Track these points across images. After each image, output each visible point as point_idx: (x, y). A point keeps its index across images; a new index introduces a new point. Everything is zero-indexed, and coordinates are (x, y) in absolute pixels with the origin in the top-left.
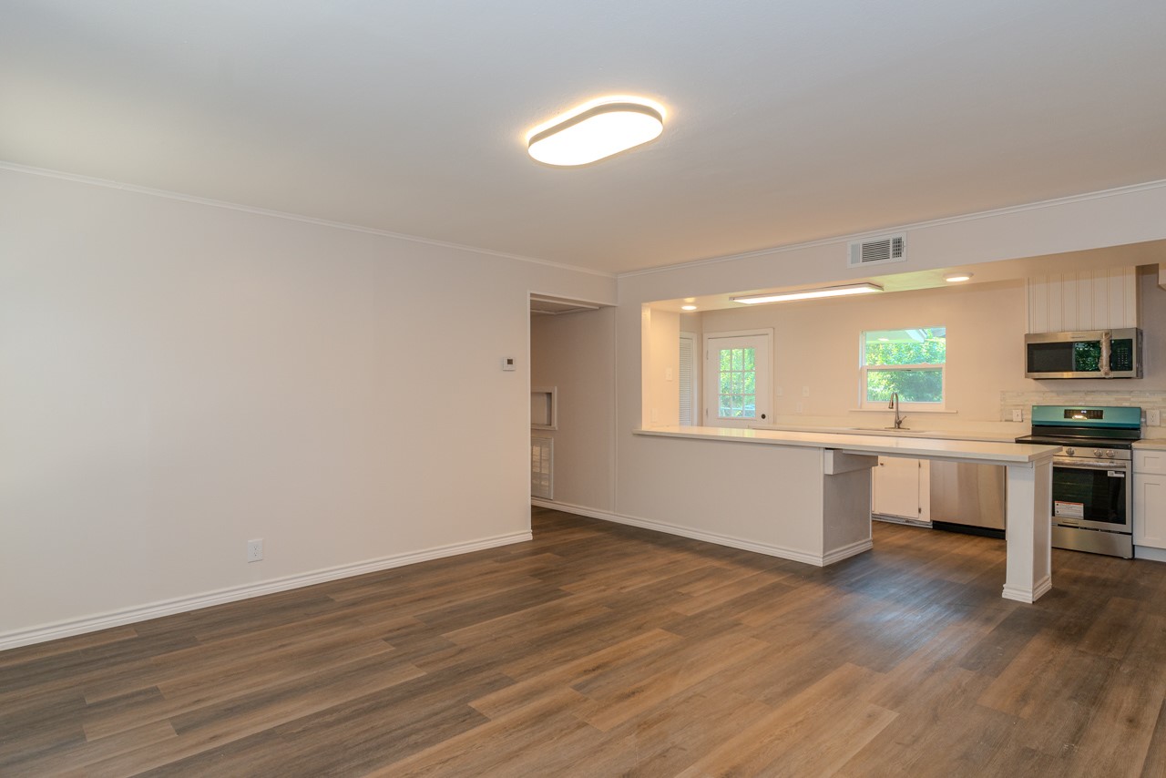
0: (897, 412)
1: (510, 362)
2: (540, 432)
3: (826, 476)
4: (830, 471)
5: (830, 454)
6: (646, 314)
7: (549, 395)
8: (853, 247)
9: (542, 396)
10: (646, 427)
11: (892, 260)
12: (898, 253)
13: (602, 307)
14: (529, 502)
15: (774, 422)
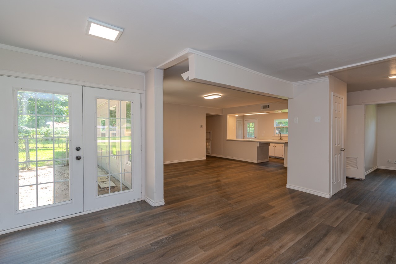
0: (281, 136)
1: (202, 126)
2: (207, 140)
3: (258, 147)
4: (258, 146)
5: (258, 143)
6: (228, 116)
7: (210, 132)
8: (262, 106)
9: (208, 132)
10: (228, 138)
11: (267, 109)
12: (268, 108)
13: (220, 115)
14: (205, 154)
15: (258, 139)
